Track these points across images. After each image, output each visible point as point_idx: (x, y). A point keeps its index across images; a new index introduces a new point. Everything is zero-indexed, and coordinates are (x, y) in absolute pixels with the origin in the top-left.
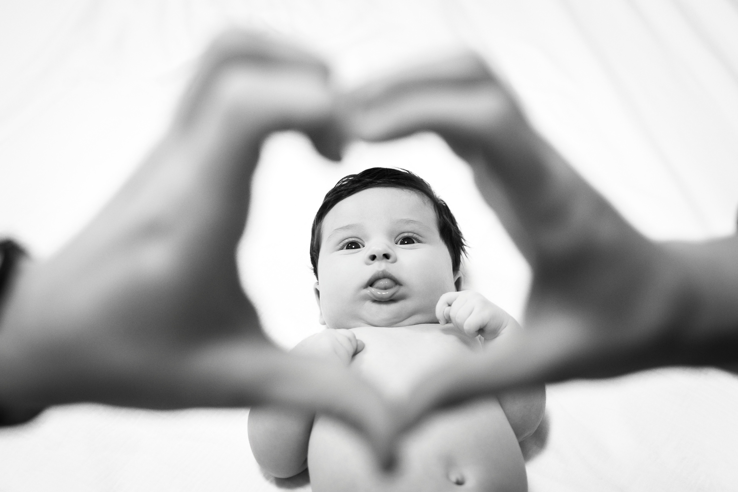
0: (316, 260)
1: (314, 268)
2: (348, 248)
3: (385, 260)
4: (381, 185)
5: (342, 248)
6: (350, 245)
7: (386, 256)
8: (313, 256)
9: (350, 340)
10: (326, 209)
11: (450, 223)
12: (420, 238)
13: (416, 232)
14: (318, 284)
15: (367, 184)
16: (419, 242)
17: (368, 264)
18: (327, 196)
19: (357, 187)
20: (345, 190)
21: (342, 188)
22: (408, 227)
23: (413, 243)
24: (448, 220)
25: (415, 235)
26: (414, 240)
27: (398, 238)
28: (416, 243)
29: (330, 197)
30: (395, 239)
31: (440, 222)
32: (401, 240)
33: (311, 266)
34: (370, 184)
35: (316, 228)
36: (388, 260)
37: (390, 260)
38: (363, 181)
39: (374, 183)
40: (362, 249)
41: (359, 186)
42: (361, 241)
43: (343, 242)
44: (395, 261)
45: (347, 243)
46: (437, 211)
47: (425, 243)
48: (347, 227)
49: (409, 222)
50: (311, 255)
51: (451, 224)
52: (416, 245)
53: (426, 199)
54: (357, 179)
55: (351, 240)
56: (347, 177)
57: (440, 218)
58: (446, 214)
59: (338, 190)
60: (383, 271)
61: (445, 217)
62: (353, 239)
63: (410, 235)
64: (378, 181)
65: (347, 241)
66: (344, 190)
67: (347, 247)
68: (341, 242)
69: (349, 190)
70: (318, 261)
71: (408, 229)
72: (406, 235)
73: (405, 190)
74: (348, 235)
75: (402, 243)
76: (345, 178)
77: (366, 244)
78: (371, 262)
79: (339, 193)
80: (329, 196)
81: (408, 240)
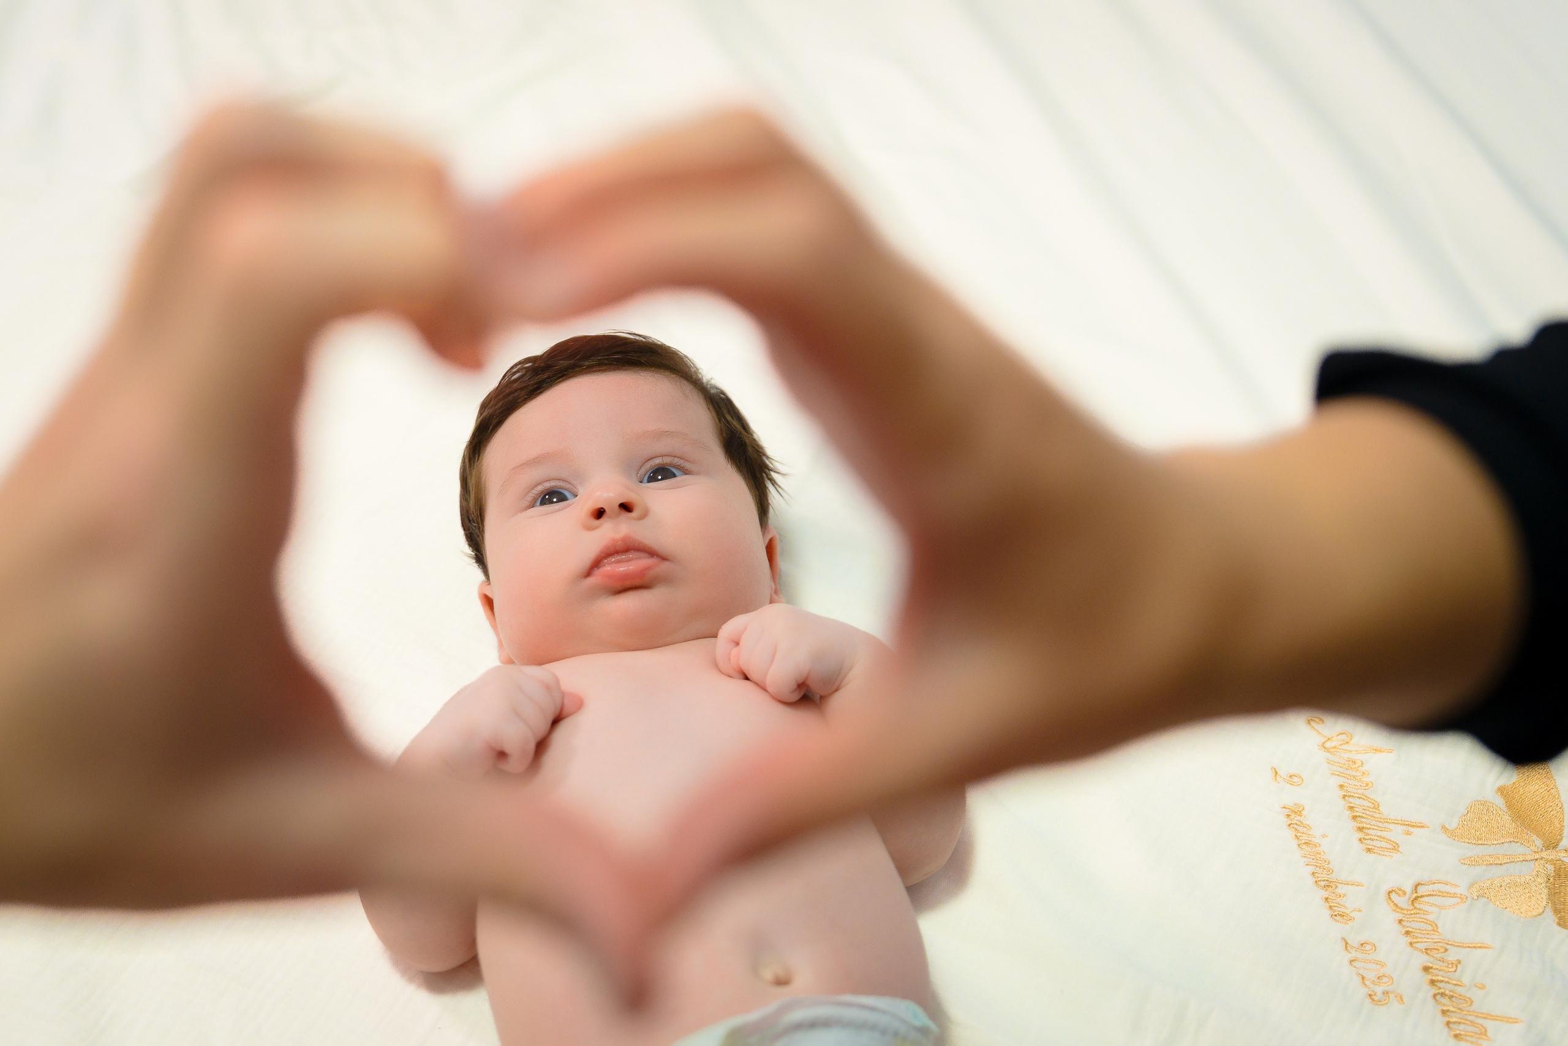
0: (478, 536)
1: (476, 554)
2: (543, 502)
3: (626, 515)
4: (594, 369)
5: (532, 505)
6: (547, 497)
7: (626, 507)
8: (472, 530)
9: (548, 688)
10: (486, 432)
11: (739, 427)
12: (688, 466)
13: (678, 455)
14: (489, 584)
15: (566, 371)
16: (686, 472)
17: (590, 528)
18: (484, 406)
19: (546, 378)
20: (522, 389)
21: (515, 385)
22: (661, 446)
23: (674, 476)
24: (735, 423)
25: (676, 461)
26: (674, 470)
27: (643, 470)
28: (681, 475)
29: (492, 407)
30: (638, 474)
31: (721, 430)
32: (649, 473)
33: (468, 550)
34: (571, 370)
35: (471, 474)
36: (630, 515)
37: (634, 514)
38: (556, 366)
39: (580, 366)
40: (572, 500)
41: (549, 378)
42: (567, 486)
43: (534, 491)
44: (645, 515)
45: (542, 492)
46: (711, 409)
47: (698, 474)
48: (537, 461)
49: (661, 435)
50: (464, 530)
51: (743, 431)
52: (680, 479)
53: (688, 387)
54: (543, 365)
55: (547, 485)
56: (520, 363)
57: (720, 420)
58: (729, 412)
59: (508, 391)
60: (623, 539)
61: (729, 418)
62: (552, 484)
63: (667, 460)
64: (587, 363)
65: (540, 488)
66: (519, 389)
67: (541, 501)
68: (529, 492)
69: (531, 388)
70: (483, 537)
71: (661, 449)
72: (658, 461)
73: (642, 374)
74: (541, 476)
75: (652, 479)
76: (516, 365)
77: (581, 491)
78: (597, 522)
79: (510, 398)
80: (489, 406)
81: (661, 473)
